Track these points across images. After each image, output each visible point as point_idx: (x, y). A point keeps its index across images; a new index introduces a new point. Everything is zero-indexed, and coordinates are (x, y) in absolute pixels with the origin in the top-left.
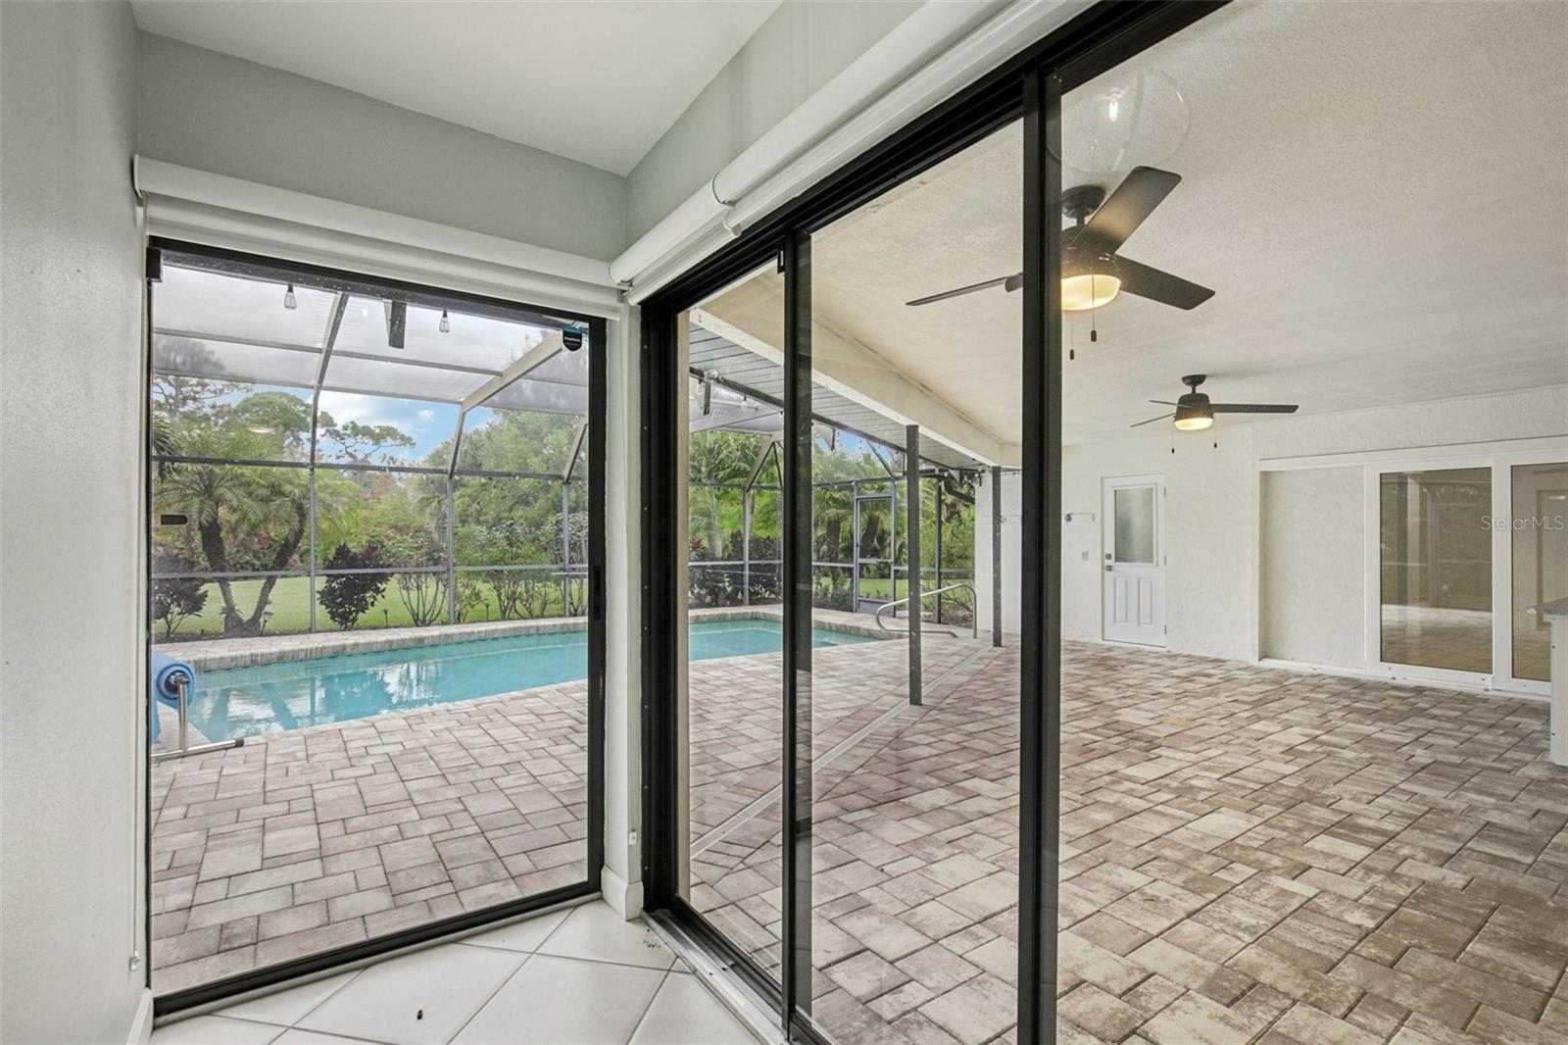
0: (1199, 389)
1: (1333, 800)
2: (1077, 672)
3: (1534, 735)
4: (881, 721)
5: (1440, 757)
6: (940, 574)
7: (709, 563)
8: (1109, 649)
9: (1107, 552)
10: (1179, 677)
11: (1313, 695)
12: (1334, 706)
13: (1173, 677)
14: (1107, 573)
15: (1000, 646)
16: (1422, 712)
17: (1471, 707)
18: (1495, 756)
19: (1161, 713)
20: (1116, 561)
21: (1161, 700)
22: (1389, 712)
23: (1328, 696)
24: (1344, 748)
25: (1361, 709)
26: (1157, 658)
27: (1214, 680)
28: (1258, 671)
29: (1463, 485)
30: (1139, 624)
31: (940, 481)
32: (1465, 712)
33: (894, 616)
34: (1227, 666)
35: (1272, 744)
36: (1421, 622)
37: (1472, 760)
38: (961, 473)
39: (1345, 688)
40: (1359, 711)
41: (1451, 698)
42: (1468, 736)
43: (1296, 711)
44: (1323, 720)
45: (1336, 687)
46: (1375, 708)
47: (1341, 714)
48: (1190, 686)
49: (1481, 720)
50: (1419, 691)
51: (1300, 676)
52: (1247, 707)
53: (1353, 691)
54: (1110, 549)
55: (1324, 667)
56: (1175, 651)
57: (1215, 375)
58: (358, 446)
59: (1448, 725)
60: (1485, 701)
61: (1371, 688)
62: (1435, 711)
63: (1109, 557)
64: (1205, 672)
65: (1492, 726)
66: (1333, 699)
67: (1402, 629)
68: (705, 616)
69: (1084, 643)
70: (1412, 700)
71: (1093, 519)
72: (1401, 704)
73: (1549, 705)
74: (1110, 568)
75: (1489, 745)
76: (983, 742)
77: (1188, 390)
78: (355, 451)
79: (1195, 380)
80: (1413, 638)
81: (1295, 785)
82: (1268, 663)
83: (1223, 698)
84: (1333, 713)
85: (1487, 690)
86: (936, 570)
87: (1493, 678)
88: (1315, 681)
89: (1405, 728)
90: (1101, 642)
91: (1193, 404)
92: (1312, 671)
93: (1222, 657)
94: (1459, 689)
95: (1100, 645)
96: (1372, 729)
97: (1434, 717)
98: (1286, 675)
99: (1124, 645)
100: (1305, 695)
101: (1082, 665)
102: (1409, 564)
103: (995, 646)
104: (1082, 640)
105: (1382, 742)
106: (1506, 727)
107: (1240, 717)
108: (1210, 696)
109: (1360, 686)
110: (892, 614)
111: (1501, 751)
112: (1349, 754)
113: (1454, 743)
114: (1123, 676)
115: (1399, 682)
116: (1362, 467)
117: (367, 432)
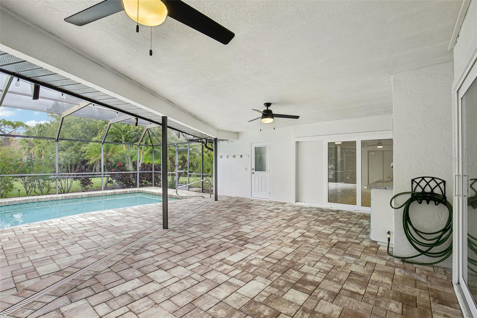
0: (269, 108)
1: (301, 266)
2: (237, 210)
3: (367, 227)
4: (142, 239)
5: (340, 239)
6: (203, 175)
7: (124, 172)
8: (252, 201)
9: (252, 168)
10: (269, 210)
11: (308, 215)
12: (313, 219)
13: (267, 210)
14: (252, 175)
15: (217, 200)
16: (337, 220)
17: (351, 217)
18: (356, 237)
19: (256, 226)
20: (255, 171)
21: (259, 221)
22: (328, 221)
23: (312, 215)
24: (311, 238)
25: (320, 220)
26: (266, 203)
27: (280, 211)
28: (294, 207)
29: (351, 149)
30: (262, 191)
31: (203, 144)
32: (349, 219)
33: (189, 190)
34: (286, 205)
35: (289, 238)
36: (341, 188)
37: (349, 240)
38: (206, 140)
39: (317, 212)
40: (319, 221)
41: (346, 214)
42: (349, 229)
43: (301, 222)
44: (308, 225)
45: (315, 212)
46: (324, 219)
47: (314, 222)
48: (271, 214)
49: (353, 222)
50: (338, 211)
51: (306, 208)
52: (286, 222)
53: (320, 213)
54: (254, 167)
55: (313, 204)
56: (272, 200)
57: (274, 104)
58: (6, 129)
59: (344, 225)
60: (354, 214)
61: (324, 212)
62: (341, 219)
63: (253, 169)
64: (278, 208)
65: (356, 224)
66: (313, 217)
67: (336, 190)
68: (118, 192)
69: (246, 198)
70: (335, 215)
71: (249, 157)
72: (332, 217)
73: (370, 214)
74: (253, 173)
75: (354, 232)
76: (179, 247)
77: (266, 108)
78: (5, 130)
79: (268, 105)
80: (339, 193)
81: (290, 259)
82: (298, 204)
83: (280, 218)
84: (312, 222)
85: (355, 210)
86: (201, 174)
87: (357, 207)
88: (310, 210)
89: (332, 227)
90: (251, 198)
91: (267, 114)
92: (310, 206)
93: (285, 202)
94: (348, 210)
95: (250, 199)
96: (322, 228)
97: (340, 222)
98: (302, 207)
99: (257, 199)
100: (305, 215)
101: (241, 207)
102: (338, 171)
103: (215, 200)
104: (245, 197)
105: (324, 234)
106: (359, 224)
107: (282, 226)
108: (276, 218)
109: (322, 210)
110: (188, 190)
111: (357, 234)
112: (312, 241)
113: (344, 232)
114: (251, 211)
115: (333, 209)
116: (323, 140)
117: (10, 123)
